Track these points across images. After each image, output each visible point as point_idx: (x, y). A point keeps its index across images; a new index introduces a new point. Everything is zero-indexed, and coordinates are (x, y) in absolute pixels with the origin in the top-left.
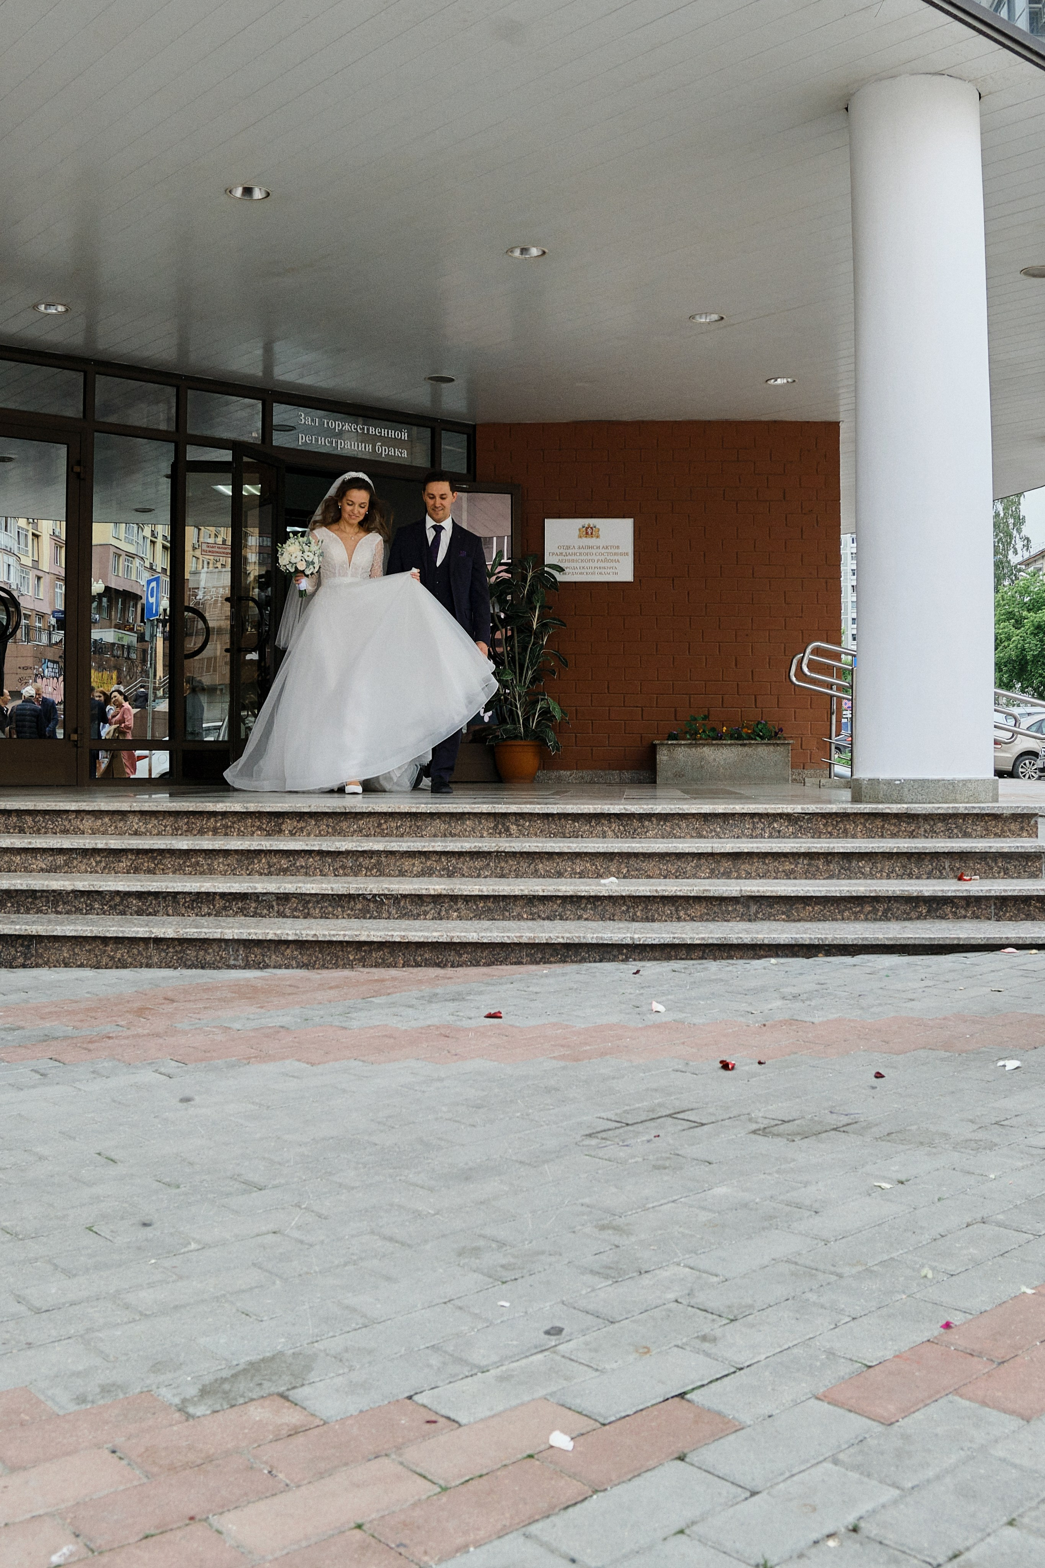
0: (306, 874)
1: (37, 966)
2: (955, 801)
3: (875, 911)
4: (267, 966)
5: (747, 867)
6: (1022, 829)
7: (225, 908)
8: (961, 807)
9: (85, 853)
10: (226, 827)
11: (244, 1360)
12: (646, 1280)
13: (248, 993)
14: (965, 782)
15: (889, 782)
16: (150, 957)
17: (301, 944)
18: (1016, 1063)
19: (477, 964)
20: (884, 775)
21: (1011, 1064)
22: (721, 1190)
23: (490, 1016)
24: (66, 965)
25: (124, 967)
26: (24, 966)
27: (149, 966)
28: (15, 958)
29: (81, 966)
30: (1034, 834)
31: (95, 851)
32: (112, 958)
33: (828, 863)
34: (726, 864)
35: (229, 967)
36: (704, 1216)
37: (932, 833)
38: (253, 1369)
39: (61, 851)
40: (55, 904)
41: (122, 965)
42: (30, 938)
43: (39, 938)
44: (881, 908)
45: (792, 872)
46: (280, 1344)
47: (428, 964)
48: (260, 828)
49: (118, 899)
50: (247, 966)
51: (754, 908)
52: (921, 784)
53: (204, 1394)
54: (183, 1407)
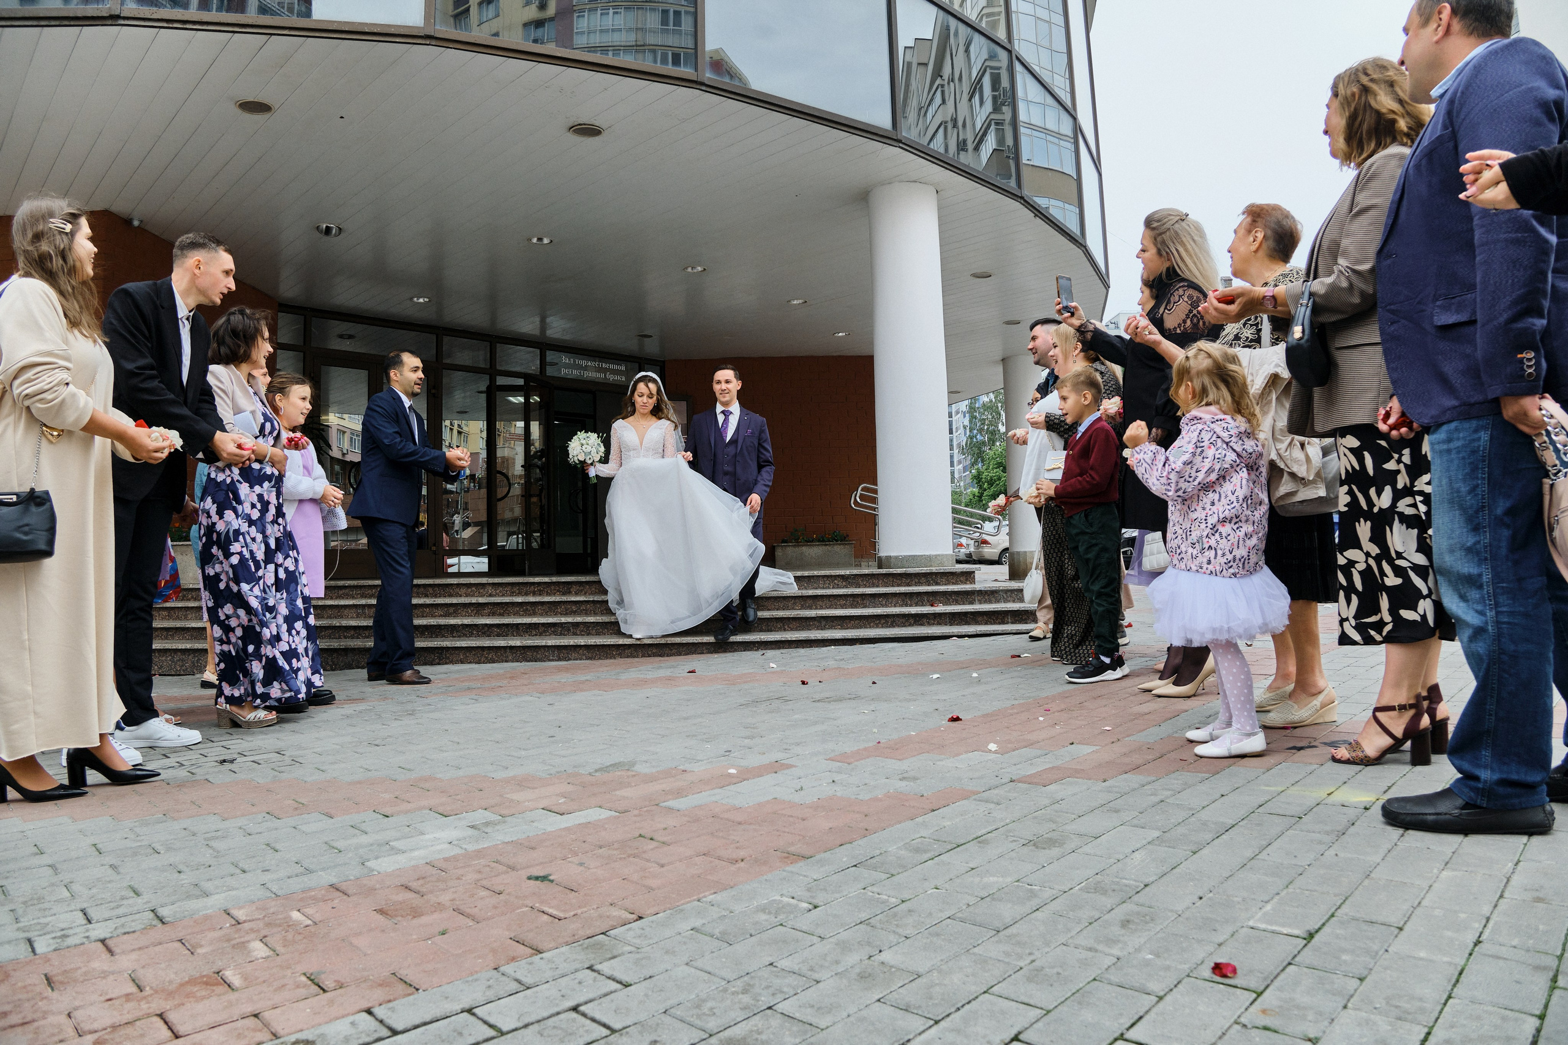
0: (586, 614)
1: (446, 663)
2: (931, 566)
3: (887, 622)
4: (570, 659)
5: (820, 603)
6: (967, 580)
7: (544, 631)
8: (934, 569)
9: (465, 605)
10: (540, 591)
11: (608, 764)
12: (764, 739)
13: (567, 670)
14: (936, 556)
15: (896, 557)
16: (507, 657)
17: (587, 647)
18: (938, 676)
19: (680, 655)
20: (893, 554)
21: (935, 676)
22: (796, 716)
23: (690, 672)
24: (462, 663)
25: (494, 662)
26: (439, 664)
27: (506, 661)
28: (434, 660)
29: (470, 663)
30: (973, 582)
31: (471, 604)
32: (487, 658)
33: (863, 600)
34: (810, 602)
35: (550, 660)
36: (788, 723)
37: (919, 584)
38: (612, 765)
39: (452, 605)
40: (452, 633)
42: (442, 648)
43: (447, 649)
44: (890, 621)
45: (845, 604)
46: (622, 760)
47: (655, 655)
48: (558, 591)
49: (486, 628)
50: (559, 659)
51: (823, 623)
52: (914, 557)
53: (596, 771)
54: (590, 774)
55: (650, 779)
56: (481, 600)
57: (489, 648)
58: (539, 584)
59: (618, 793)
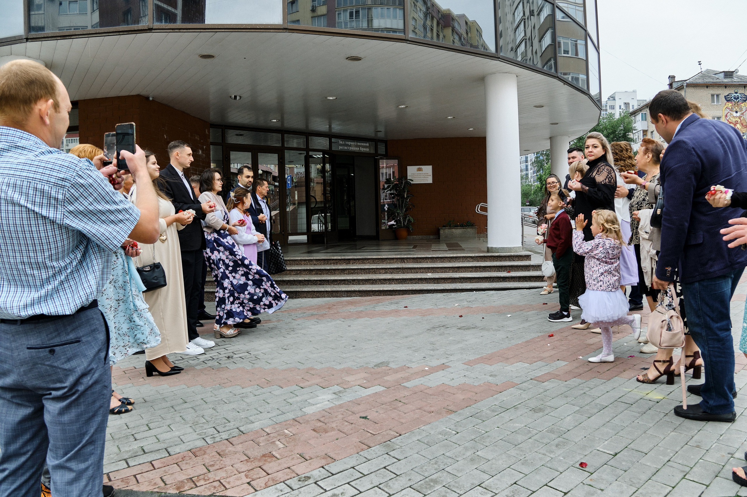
0: (358, 274)
1: (299, 298)
2: (511, 252)
3: (490, 280)
4: (352, 296)
5: (461, 270)
6: (527, 259)
7: (340, 283)
8: (512, 254)
9: (304, 270)
10: (336, 262)
11: (379, 362)
12: (438, 351)
13: (351, 303)
14: (514, 248)
15: (495, 248)
17: (359, 291)
18: (510, 315)
19: (400, 295)
20: (494, 246)
21: (509, 316)
22: (451, 338)
23: (405, 307)
24: (305, 298)
26: (295, 298)
27: (324, 297)
28: (293, 296)
29: (309, 298)
30: (530, 260)
31: (307, 270)
32: (316, 296)
33: (480, 269)
34: (456, 269)
35: (343, 297)
36: (448, 342)
37: (505, 260)
38: (381, 363)
39: (299, 270)
40: (300, 283)
41: (318, 297)
42: (297, 292)
43: (299, 292)
44: (492, 279)
45: (472, 271)
46: (384, 360)
47: (389, 295)
48: (345, 263)
49: (315, 282)
50: (347, 297)
51: (462, 280)
52: (503, 248)
53: (375, 366)
54: (373, 368)
55: (396, 371)
56: (312, 268)
57: (317, 292)
58: (336, 259)
59: (385, 378)
